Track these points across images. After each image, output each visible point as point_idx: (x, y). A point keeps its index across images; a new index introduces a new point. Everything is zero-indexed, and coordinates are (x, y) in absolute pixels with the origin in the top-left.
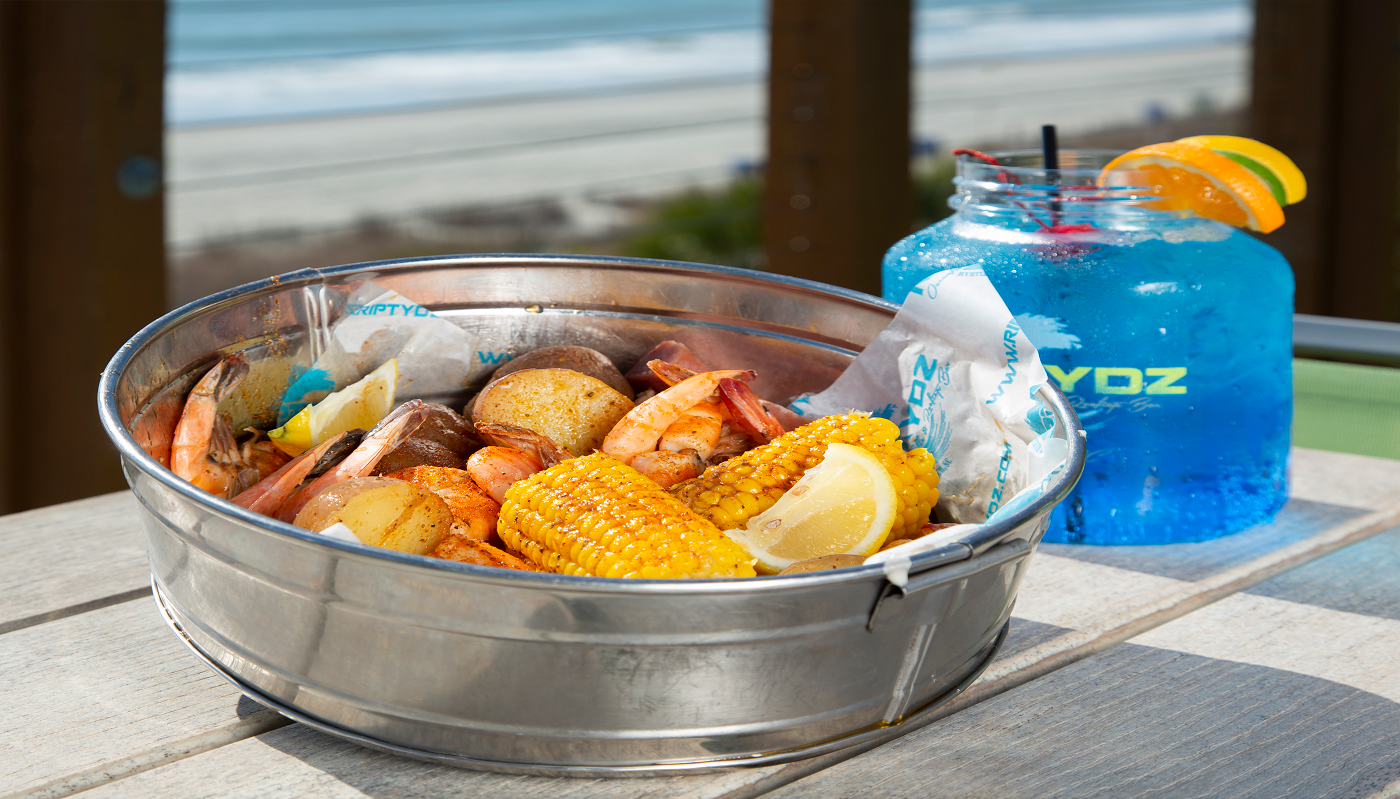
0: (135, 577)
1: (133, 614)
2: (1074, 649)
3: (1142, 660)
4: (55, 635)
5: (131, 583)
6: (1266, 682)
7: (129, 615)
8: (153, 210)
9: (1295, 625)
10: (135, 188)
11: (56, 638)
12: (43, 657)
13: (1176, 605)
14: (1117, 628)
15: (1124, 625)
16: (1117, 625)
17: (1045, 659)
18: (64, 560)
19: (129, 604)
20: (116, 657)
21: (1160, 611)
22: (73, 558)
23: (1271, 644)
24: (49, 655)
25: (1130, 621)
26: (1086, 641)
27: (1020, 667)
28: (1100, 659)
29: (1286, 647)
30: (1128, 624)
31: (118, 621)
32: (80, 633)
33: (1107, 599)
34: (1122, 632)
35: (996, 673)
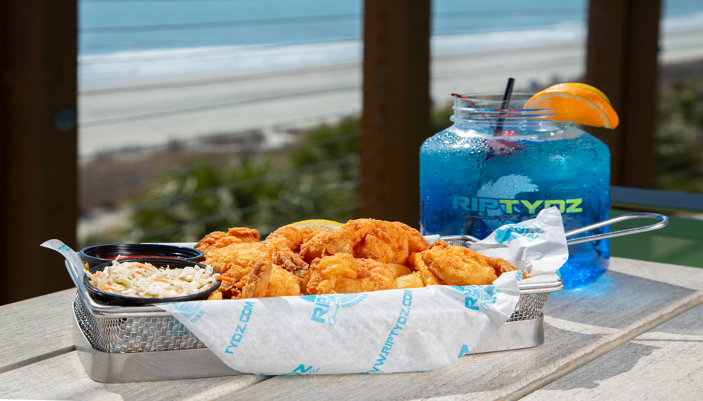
0: (55, 344)
1: (53, 365)
2: (545, 377)
3: (581, 384)
4: (11, 379)
5: (53, 347)
6: (648, 395)
8: (71, 137)
9: (657, 362)
10: (63, 126)
11: (12, 380)
12: (4, 393)
13: (594, 350)
14: (565, 365)
15: (569, 363)
16: (565, 363)
17: (530, 383)
18: (19, 334)
19: (51, 359)
20: (43, 392)
21: (586, 354)
22: (23, 333)
23: (647, 373)
24: (8, 391)
25: (571, 360)
26: (551, 372)
27: (518, 389)
28: (560, 383)
29: (655, 375)
30: (571, 362)
32: (25, 377)
33: (558, 348)
34: (568, 366)
35: (506, 392)
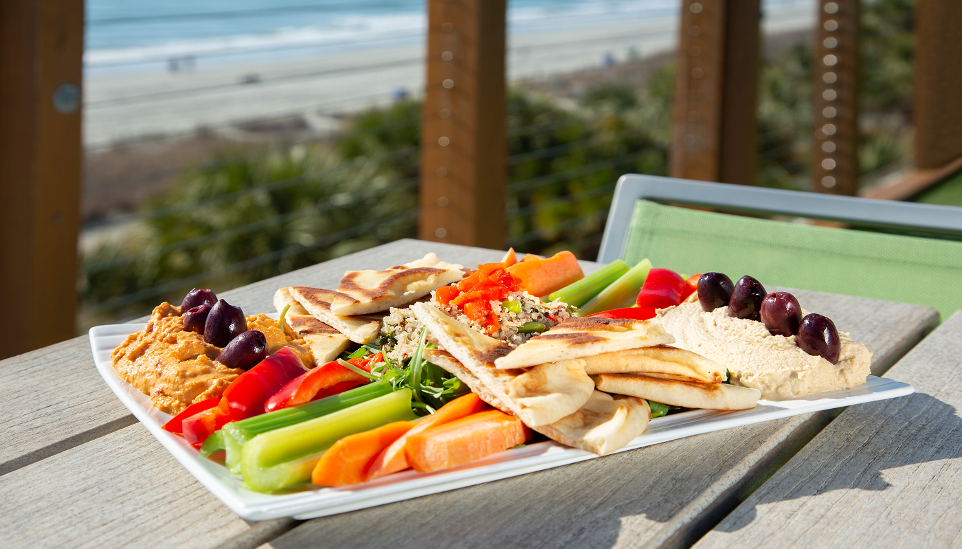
7: (20, 483)
31: (10, 491)
